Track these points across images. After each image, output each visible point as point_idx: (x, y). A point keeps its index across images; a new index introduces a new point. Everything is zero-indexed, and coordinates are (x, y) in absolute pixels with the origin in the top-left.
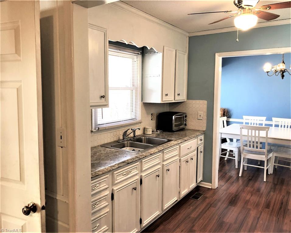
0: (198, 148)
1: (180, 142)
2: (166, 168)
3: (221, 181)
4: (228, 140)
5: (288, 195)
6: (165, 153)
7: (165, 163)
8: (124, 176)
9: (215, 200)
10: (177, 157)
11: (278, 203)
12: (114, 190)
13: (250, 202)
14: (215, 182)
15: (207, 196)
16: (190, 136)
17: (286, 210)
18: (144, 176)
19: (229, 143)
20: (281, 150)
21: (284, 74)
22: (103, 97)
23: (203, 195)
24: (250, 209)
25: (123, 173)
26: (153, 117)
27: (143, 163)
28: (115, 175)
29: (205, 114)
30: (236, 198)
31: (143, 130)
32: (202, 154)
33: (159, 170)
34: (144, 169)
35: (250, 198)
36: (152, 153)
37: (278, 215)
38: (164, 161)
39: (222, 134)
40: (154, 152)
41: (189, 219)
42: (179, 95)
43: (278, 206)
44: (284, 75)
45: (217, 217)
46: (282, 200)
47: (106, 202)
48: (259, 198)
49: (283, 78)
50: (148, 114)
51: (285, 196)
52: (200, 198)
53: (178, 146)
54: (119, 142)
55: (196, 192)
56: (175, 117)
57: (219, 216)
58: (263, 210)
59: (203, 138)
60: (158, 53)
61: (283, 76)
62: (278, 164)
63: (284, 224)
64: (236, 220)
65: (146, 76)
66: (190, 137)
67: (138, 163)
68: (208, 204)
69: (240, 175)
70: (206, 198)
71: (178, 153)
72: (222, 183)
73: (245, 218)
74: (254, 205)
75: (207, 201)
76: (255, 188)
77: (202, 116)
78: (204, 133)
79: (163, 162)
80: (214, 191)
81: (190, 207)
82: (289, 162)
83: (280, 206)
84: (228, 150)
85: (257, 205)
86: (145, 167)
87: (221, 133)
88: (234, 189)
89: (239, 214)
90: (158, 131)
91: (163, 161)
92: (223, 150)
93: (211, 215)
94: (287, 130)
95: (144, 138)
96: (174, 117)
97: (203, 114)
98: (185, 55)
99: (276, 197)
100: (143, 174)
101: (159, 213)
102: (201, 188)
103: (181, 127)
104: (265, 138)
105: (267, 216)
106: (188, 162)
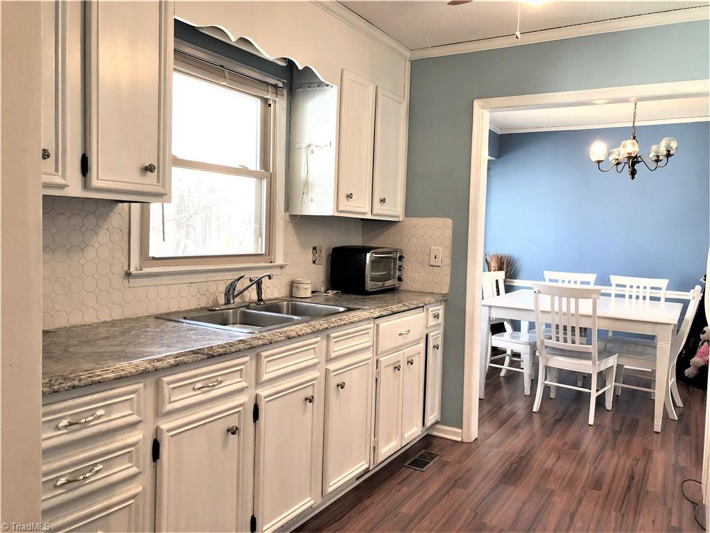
0: (427, 335)
1: (379, 314)
2: (334, 381)
3: (486, 424)
4: (508, 326)
5: (646, 457)
6: (334, 338)
7: (332, 367)
8: (199, 392)
9: (468, 471)
10: (368, 355)
11: (621, 477)
12: (162, 430)
13: (552, 474)
14: (469, 425)
15: (449, 460)
16: (406, 304)
17: (642, 494)
18: (265, 398)
19: (511, 335)
20: (631, 350)
21: (636, 167)
22: (149, 169)
23: (437, 458)
24: (552, 490)
25: (196, 382)
26: (317, 255)
27: (264, 361)
28: (166, 389)
29: (448, 252)
30: (519, 465)
31: (288, 288)
32: (440, 352)
33: (313, 384)
34: (265, 377)
35: (553, 466)
36: (293, 334)
37: (621, 507)
38: (329, 360)
39: (492, 309)
40: (299, 333)
41: (396, 519)
42: (383, 201)
43: (623, 483)
44: (635, 170)
45: (468, 512)
46: (633, 470)
47: (130, 465)
48: (575, 463)
49: (633, 178)
50: (303, 245)
51: (639, 460)
52: (429, 465)
53: (372, 325)
54: (212, 310)
55: (421, 450)
56: (371, 257)
57: (474, 511)
58: (585, 493)
59: (441, 313)
60: (327, 85)
61: (633, 173)
62: (623, 383)
63: (638, 529)
64: (514, 521)
65: (297, 146)
66: (406, 306)
67: (247, 359)
68: (449, 479)
69: (535, 409)
70: (445, 464)
71: (371, 343)
72: (489, 429)
73: (538, 514)
74: (563, 480)
75: (448, 472)
76: (568, 441)
77: (440, 256)
78: (445, 299)
79: (326, 364)
80: (468, 448)
81: (403, 487)
82: (648, 380)
83: (627, 485)
84: (509, 352)
85: (571, 483)
86: (269, 372)
87: (490, 307)
88: (517, 443)
89: (524, 504)
90: (330, 291)
91: (326, 361)
92: (495, 351)
93: (454, 507)
94: (644, 304)
95: (288, 305)
96: (368, 255)
97: (443, 252)
98: (401, 103)
99: (618, 462)
100: (264, 392)
101: (312, 502)
102: (435, 442)
103: (389, 283)
104: (591, 316)
105: (595, 509)
106: (399, 370)
